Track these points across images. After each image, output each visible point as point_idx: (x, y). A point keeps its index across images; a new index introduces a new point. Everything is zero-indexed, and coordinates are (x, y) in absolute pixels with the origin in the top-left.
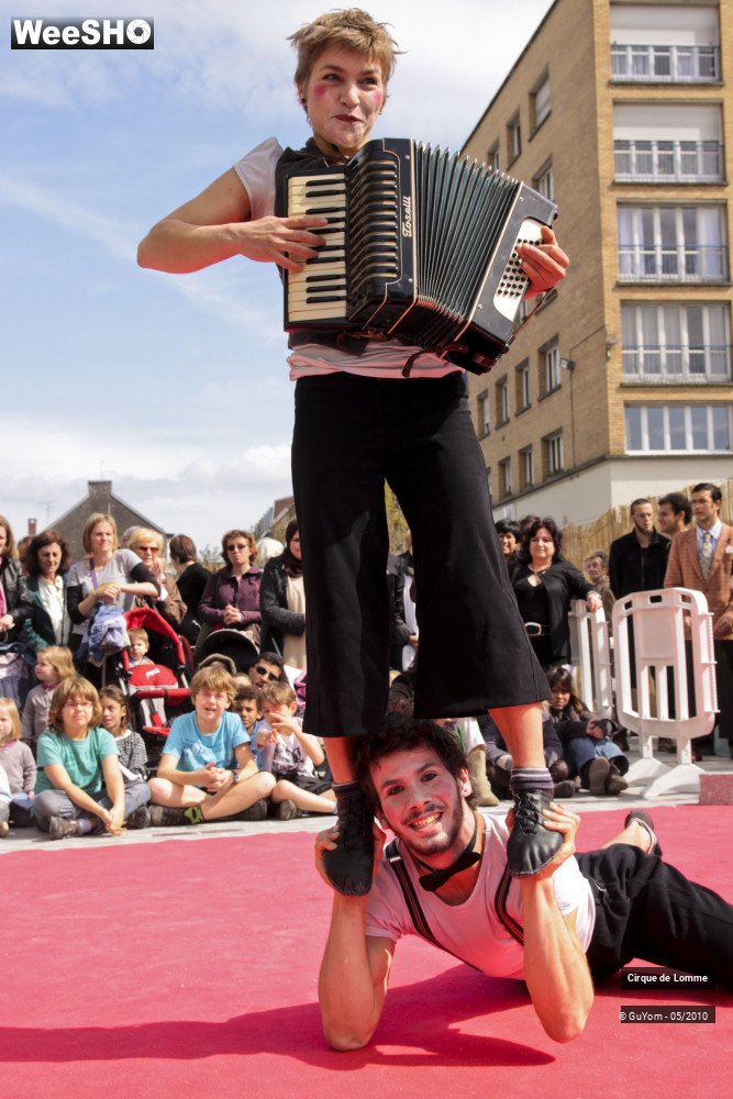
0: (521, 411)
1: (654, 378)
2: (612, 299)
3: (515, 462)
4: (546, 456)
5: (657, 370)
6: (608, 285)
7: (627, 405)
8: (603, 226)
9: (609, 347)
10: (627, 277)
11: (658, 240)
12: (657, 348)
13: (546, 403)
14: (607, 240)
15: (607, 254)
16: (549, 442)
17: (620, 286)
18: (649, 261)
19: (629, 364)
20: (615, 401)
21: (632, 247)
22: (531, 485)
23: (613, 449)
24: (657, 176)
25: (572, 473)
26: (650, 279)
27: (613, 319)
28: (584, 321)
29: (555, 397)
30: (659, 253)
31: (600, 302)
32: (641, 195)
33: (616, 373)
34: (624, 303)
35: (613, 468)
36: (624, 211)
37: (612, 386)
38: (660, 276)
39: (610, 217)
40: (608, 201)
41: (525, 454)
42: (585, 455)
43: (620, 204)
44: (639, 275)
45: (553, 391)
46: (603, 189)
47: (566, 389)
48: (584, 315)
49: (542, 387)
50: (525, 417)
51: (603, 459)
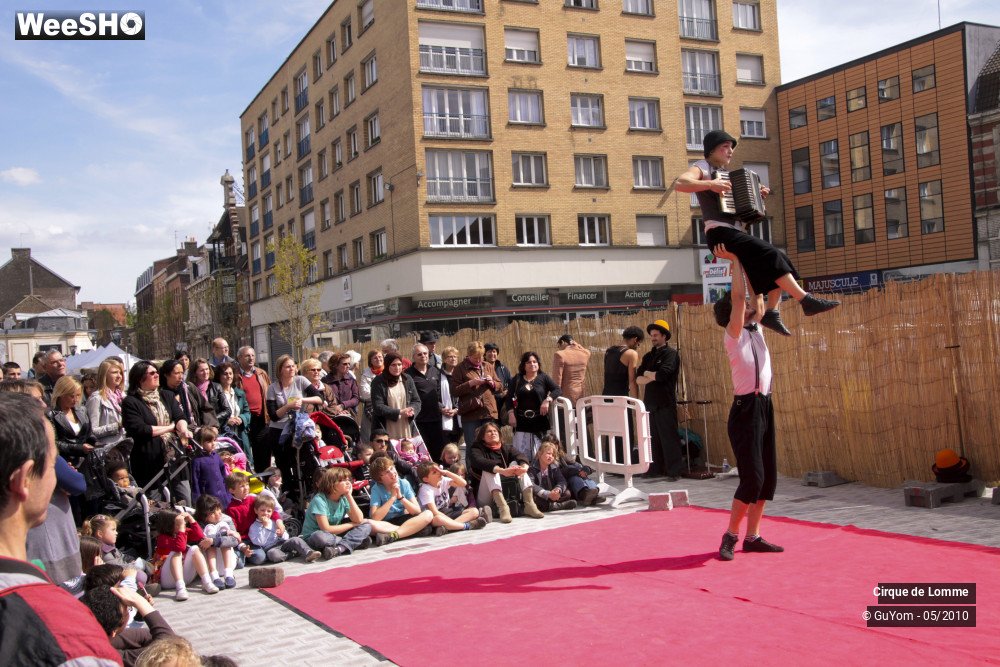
0: (353, 215)
1: (446, 198)
2: (420, 147)
3: (350, 247)
4: (372, 245)
5: (448, 193)
6: (418, 138)
7: (430, 215)
8: (414, 100)
9: (418, 178)
10: (429, 133)
11: (447, 111)
12: (448, 179)
13: (372, 211)
14: (417, 109)
15: (417, 118)
16: (375, 236)
17: (425, 139)
18: (442, 123)
19: (431, 190)
20: (423, 213)
21: (431, 114)
22: (362, 263)
23: (423, 244)
24: (446, 70)
25: (394, 257)
26: (443, 135)
27: (421, 160)
28: (401, 160)
29: (380, 207)
30: (448, 118)
31: (412, 149)
32: (437, 81)
33: (423, 195)
34: (427, 149)
35: (423, 256)
36: (426, 91)
37: (421, 203)
38: (449, 133)
39: (417, 94)
40: (417, 83)
41: (357, 242)
42: (402, 246)
43: (424, 86)
44: (435, 132)
45: (378, 203)
46: (413, 77)
47: (388, 202)
48: (400, 156)
49: (370, 200)
50: (358, 218)
51: (416, 250)
